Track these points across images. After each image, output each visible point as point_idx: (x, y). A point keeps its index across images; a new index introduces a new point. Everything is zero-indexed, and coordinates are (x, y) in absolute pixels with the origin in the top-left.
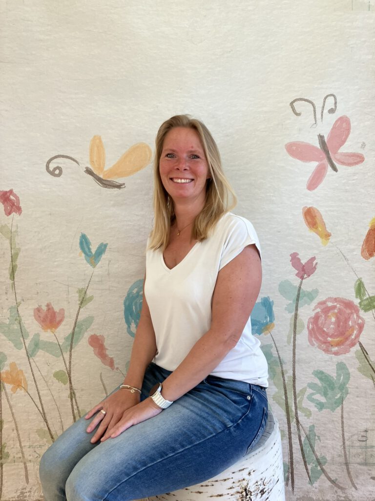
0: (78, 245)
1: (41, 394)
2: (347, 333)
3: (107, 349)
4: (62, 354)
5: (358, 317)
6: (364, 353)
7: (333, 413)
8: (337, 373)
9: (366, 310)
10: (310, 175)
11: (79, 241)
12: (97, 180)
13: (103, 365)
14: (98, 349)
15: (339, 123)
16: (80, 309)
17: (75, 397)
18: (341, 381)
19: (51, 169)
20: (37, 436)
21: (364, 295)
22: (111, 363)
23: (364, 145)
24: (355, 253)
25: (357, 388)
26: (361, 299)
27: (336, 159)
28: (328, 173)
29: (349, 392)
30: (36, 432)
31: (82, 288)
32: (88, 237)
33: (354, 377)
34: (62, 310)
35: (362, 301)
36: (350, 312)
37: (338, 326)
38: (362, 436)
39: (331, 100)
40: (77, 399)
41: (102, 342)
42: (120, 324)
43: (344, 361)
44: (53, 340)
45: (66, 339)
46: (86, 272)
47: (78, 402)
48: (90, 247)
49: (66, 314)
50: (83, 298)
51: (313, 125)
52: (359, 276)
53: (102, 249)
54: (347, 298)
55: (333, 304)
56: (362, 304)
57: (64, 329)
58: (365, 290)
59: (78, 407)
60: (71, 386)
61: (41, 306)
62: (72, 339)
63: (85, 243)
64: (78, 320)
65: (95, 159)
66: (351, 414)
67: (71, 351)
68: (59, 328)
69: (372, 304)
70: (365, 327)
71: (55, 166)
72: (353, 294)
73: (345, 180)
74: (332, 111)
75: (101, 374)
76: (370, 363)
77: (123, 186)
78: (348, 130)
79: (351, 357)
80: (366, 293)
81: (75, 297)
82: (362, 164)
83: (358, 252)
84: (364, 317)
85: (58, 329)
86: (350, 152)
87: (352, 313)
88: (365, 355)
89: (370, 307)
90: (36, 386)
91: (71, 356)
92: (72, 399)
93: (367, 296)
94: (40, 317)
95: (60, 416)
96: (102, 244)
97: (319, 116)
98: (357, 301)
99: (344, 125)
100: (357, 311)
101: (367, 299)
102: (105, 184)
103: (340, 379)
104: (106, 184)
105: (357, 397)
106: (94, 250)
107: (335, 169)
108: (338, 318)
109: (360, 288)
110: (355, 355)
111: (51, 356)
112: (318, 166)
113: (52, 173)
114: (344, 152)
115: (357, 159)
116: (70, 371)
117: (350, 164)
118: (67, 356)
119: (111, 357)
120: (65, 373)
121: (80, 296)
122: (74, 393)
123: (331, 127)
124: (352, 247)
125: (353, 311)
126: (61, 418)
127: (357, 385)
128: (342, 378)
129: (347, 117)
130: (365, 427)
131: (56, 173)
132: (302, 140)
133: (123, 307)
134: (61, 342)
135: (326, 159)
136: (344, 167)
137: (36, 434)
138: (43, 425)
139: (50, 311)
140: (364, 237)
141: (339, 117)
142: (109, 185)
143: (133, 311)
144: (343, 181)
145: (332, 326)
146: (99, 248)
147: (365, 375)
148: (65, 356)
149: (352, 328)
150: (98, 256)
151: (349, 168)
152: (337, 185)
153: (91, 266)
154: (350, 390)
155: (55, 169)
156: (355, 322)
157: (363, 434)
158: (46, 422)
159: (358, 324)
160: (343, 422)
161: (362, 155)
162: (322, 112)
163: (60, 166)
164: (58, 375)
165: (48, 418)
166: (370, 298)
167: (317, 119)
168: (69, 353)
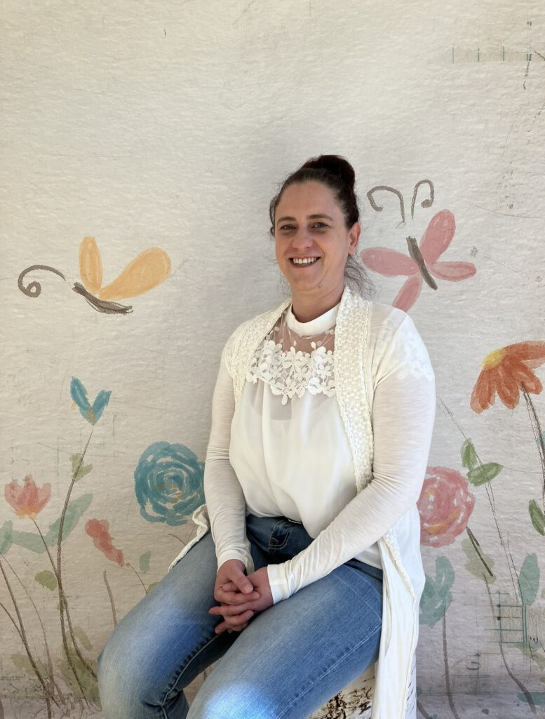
0: (69, 394)
1: (17, 604)
2: (451, 517)
3: (113, 539)
4: (47, 548)
5: (466, 493)
6: (473, 543)
7: (432, 630)
8: (437, 572)
9: (477, 484)
10: (397, 294)
11: (69, 388)
12: (91, 300)
13: (107, 560)
14: (99, 539)
15: (438, 220)
16: (73, 483)
17: (67, 609)
18: (442, 583)
19: (25, 286)
20: (12, 664)
21: (474, 462)
22: (119, 558)
23: (474, 252)
24: (462, 404)
25: (464, 592)
26: (470, 468)
27: (434, 271)
28: (423, 291)
29: (454, 598)
30: (12, 658)
31: (77, 454)
32: (82, 383)
33: (460, 577)
34: (48, 486)
35: (471, 470)
36: (455, 486)
37: (439, 507)
38: (473, 663)
39: (425, 189)
40: (70, 610)
41: (104, 528)
42: (131, 504)
43: (446, 555)
44: (32, 529)
45: (52, 527)
46: (83, 431)
47: (70, 615)
48: (87, 396)
49: (53, 491)
50: (79, 468)
51: (401, 223)
52: (468, 436)
53: (103, 399)
54: (450, 468)
55: (431, 477)
56: (472, 475)
57: (50, 514)
58: (475, 455)
59: (70, 624)
60: (62, 593)
61: (17, 480)
62: (62, 527)
63: (78, 392)
64: (71, 499)
65: (88, 271)
66: (456, 630)
67: (59, 544)
68: (42, 512)
69: (485, 476)
70: (476, 508)
71: (31, 281)
72: (458, 462)
73: (449, 301)
74: (427, 204)
75: (105, 572)
76: (482, 557)
77: (130, 310)
78: (452, 231)
79: (456, 549)
80: (478, 460)
81: (68, 467)
82: (472, 278)
83: (466, 403)
84: (474, 494)
85: (39, 514)
86: (456, 260)
87: (457, 488)
88: (475, 546)
89: (482, 478)
90: (11, 593)
91: (59, 550)
92: (62, 612)
93: (479, 465)
94: (13, 496)
95: (45, 636)
96: (103, 393)
97: (408, 211)
98: (464, 472)
99: (446, 223)
100: (465, 486)
101: (479, 468)
102: (102, 307)
103: (441, 581)
104: (105, 307)
105: (465, 605)
106: (91, 401)
107: (433, 286)
108: (438, 496)
109: (469, 453)
110: (461, 547)
111: (30, 551)
112: (408, 282)
113: (26, 292)
114: (446, 261)
115: (466, 271)
116: (60, 571)
117: (455, 279)
118: (53, 551)
119: (119, 548)
120: (53, 574)
121: (74, 465)
122: (65, 603)
123: (427, 227)
124: (458, 395)
125: (459, 485)
126: (45, 639)
127: (463, 588)
128: (444, 579)
129: (449, 212)
130: (477, 648)
131: (32, 291)
132: (383, 246)
133: (133, 481)
134: (45, 532)
135: (419, 272)
136: (447, 282)
137: (11, 661)
138: (21, 648)
139: (29, 487)
140: (475, 382)
141: (438, 211)
142: (108, 309)
143: (147, 486)
144: (446, 303)
145: (430, 507)
146: (99, 398)
147: (475, 574)
148: (50, 552)
149: (458, 509)
150: (99, 409)
151: (454, 283)
152: (436, 308)
153: (90, 422)
154: (454, 595)
155: (31, 286)
156: (462, 501)
157: (474, 659)
158: (26, 644)
159: (466, 502)
160: (445, 643)
161: (473, 265)
162: (413, 205)
163: (37, 281)
164: (42, 578)
165: (28, 638)
166: (482, 466)
167: (406, 216)
168: (56, 547)
